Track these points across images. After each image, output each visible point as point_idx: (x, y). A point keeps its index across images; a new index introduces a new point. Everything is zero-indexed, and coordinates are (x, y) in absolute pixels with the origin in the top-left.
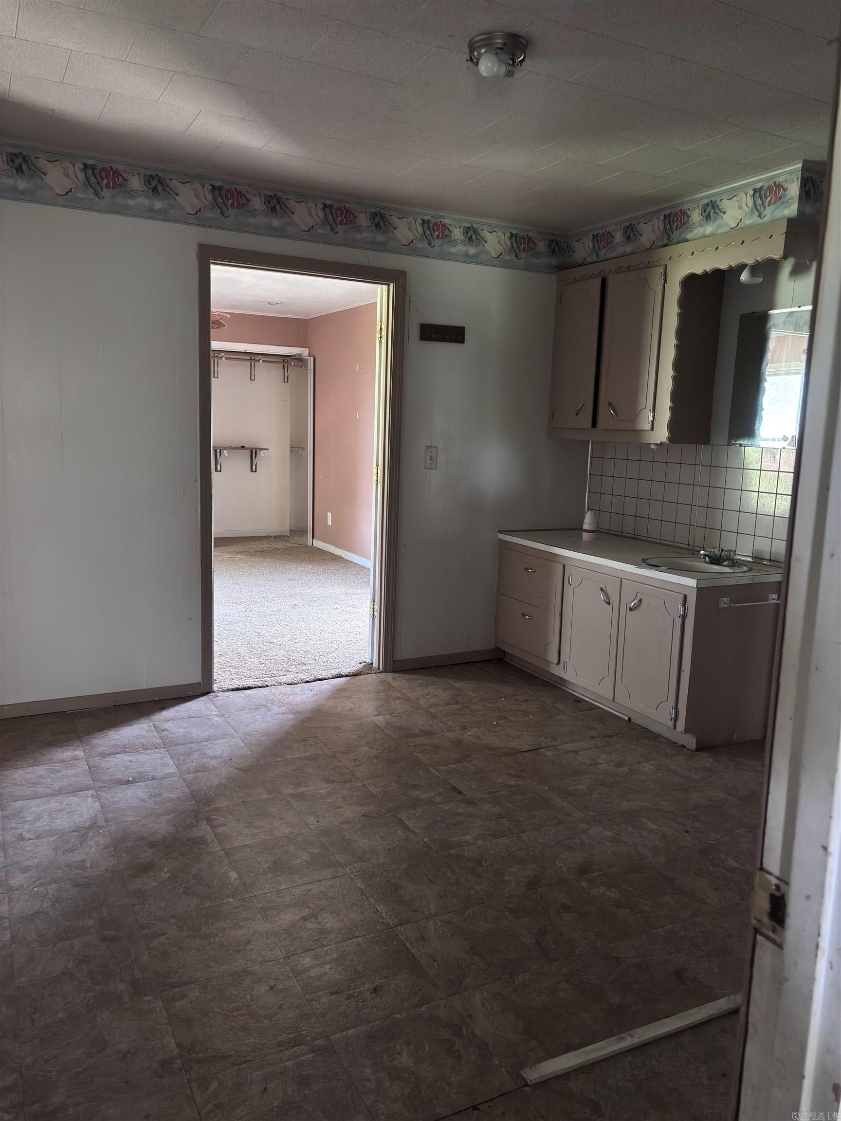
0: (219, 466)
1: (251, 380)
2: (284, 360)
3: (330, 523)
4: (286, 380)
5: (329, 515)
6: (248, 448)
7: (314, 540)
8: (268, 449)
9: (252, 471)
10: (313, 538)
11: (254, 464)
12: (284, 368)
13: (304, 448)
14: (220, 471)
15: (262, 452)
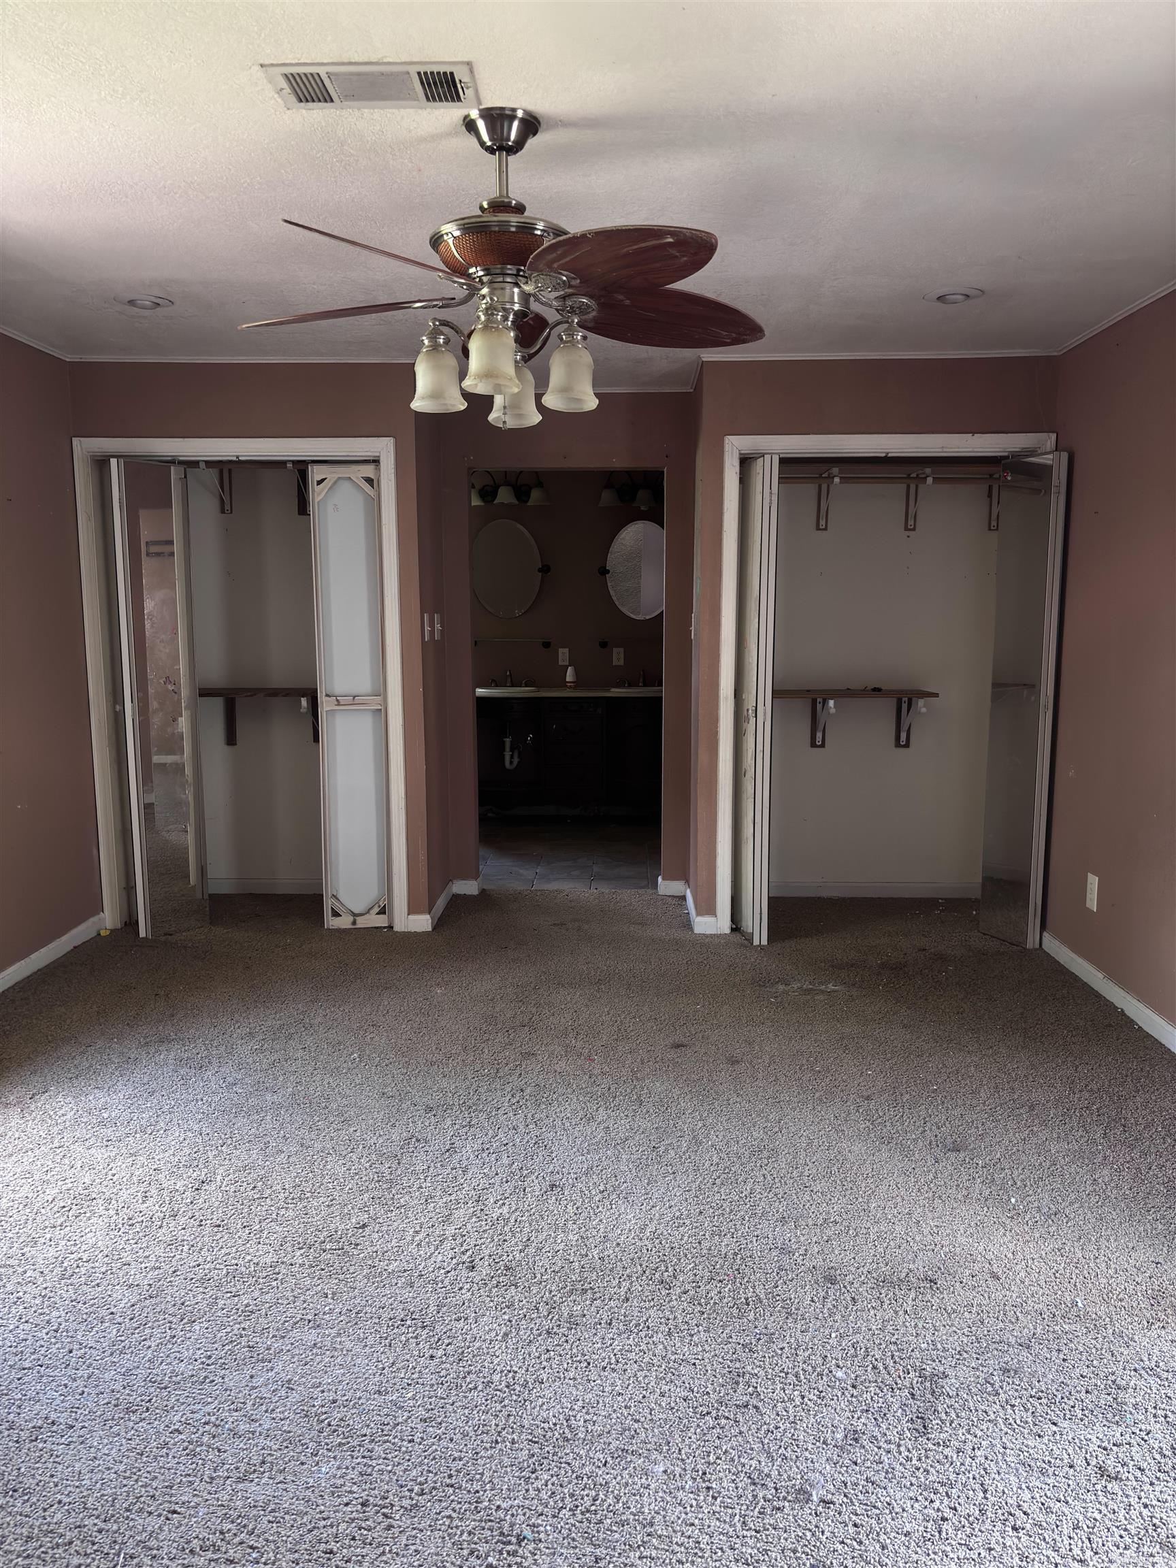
0: (819, 735)
1: (906, 529)
2: (991, 476)
3: (1092, 903)
4: (993, 525)
5: (1093, 881)
6: (889, 693)
7: (1045, 934)
8: (936, 695)
9: (898, 745)
10: (1043, 927)
11: (904, 727)
12: (990, 496)
13: (1033, 687)
14: (823, 745)
15: (921, 702)
